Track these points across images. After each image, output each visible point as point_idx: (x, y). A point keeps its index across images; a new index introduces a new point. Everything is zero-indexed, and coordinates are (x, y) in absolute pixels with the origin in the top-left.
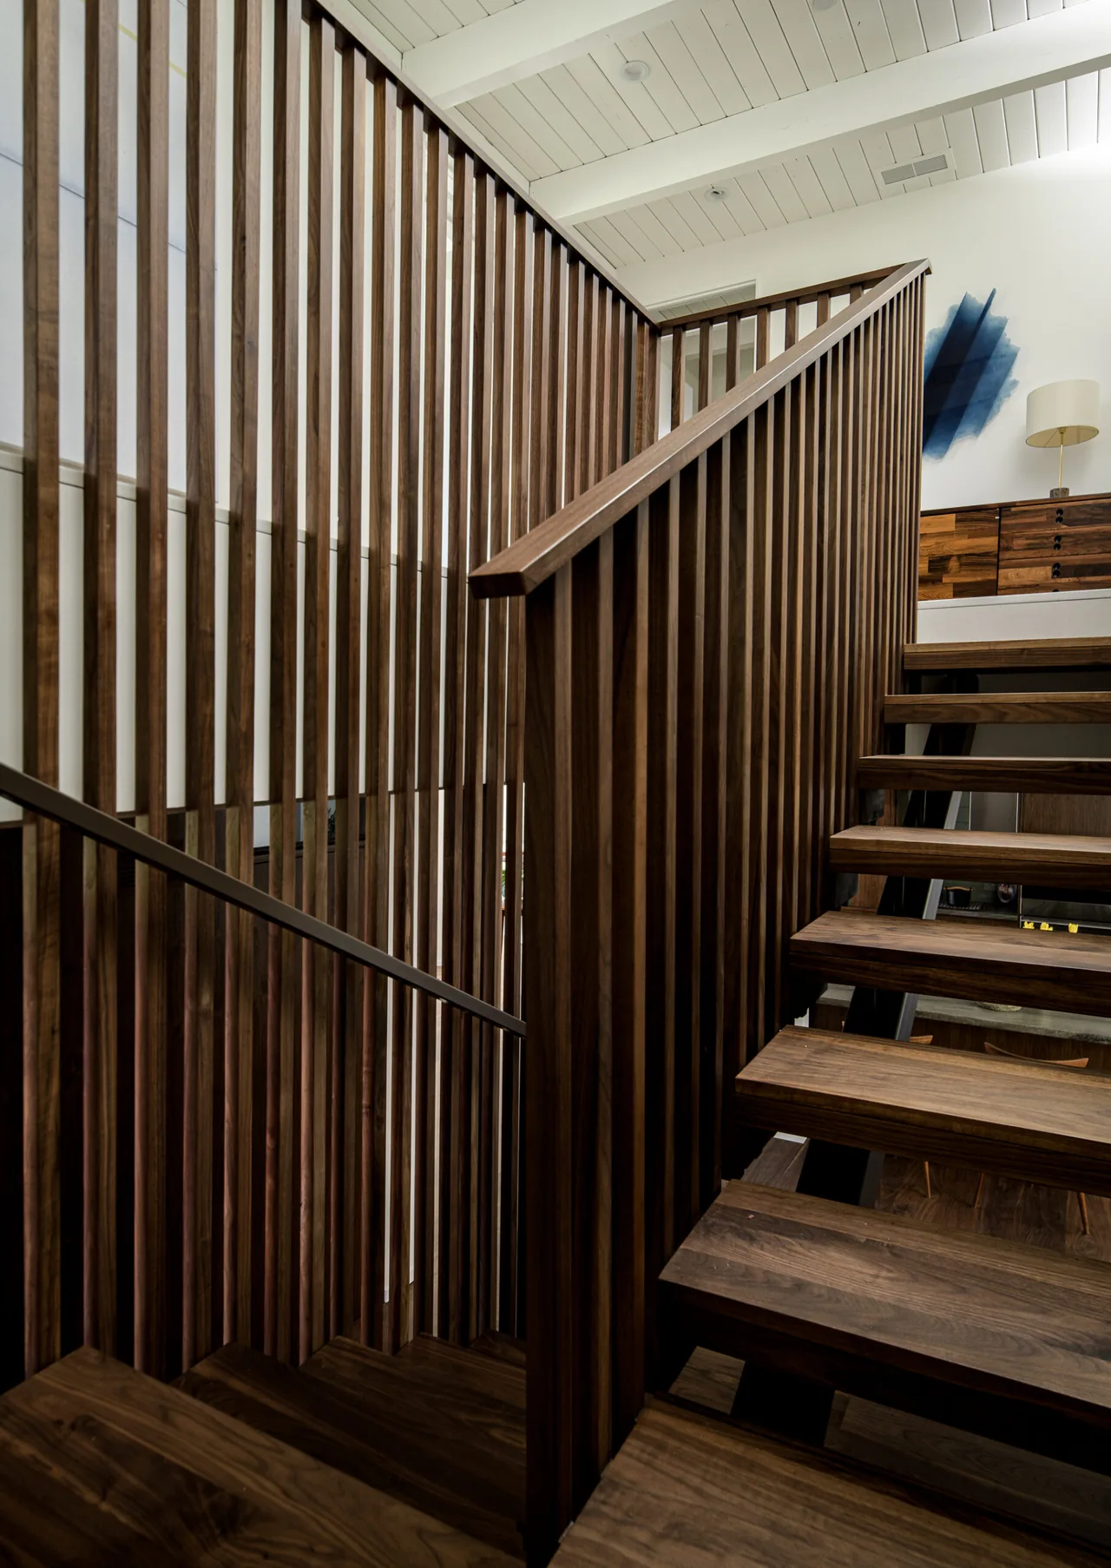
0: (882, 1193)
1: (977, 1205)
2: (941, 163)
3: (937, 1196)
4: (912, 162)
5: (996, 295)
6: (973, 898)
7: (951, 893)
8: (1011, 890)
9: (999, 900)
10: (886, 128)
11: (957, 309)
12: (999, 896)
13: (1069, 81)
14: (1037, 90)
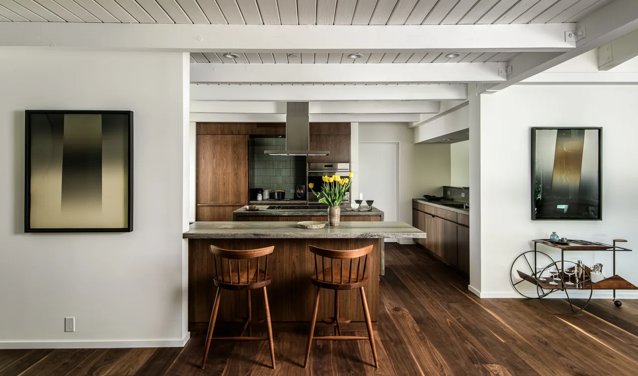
6: (286, 196)
7: (276, 194)
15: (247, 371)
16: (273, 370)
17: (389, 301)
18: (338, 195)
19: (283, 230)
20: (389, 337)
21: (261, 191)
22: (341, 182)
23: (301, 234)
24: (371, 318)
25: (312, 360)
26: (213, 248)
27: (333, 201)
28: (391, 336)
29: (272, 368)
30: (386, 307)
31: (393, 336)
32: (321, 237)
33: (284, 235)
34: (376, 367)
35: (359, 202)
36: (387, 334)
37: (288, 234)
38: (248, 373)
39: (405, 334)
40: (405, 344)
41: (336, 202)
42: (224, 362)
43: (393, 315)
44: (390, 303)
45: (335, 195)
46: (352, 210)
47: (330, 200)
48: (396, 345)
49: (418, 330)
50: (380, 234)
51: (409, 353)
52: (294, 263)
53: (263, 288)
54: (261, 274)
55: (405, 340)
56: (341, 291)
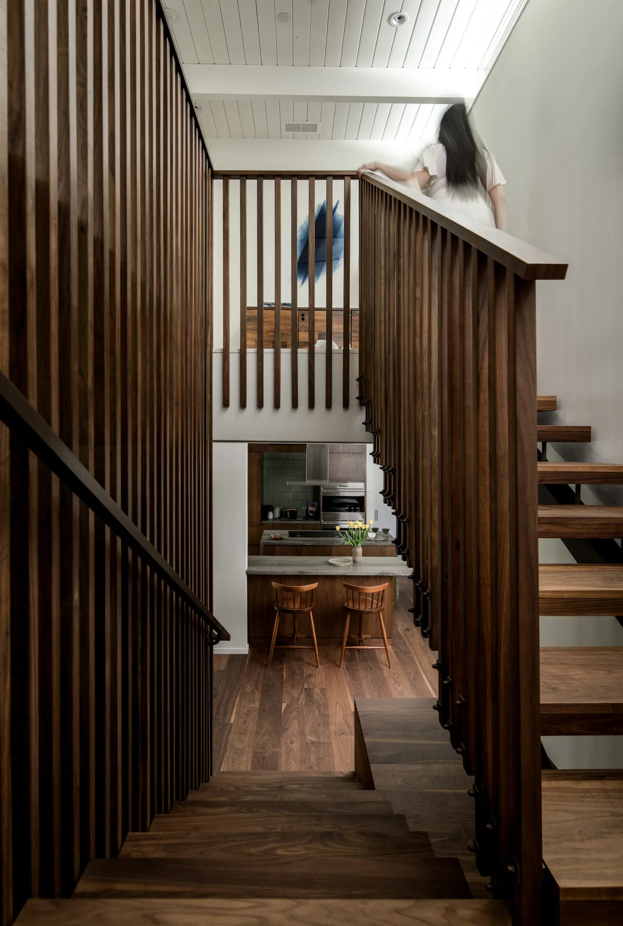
0: (296, 671)
1: (342, 666)
2: (313, 128)
3: (322, 666)
4: (302, 123)
5: (339, 204)
6: (299, 514)
7: (288, 513)
8: (314, 509)
9: (309, 514)
10: (295, 99)
11: (321, 206)
12: (309, 512)
13: (394, 104)
14: (366, 104)
15: (301, 669)
16: (318, 669)
17: (401, 623)
18: (360, 538)
19: (319, 568)
20: (400, 649)
21: (272, 509)
22: (364, 528)
23: (335, 572)
24: (387, 636)
25: (344, 664)
26: (273, 584)
27: (357, 543)
28: (401, 649)
29: (318, 667)
30: (399, 628)
31: (403, 649)
32: (349, 574)
33: (322, 573)
34: (390, 667)
35: (375, 530)
36: (399, 647)
37: (324, 571)
38: (302, 670)
39: (413, 648)
40: (412, 654)
41: (359, 544)
42: (282, 664)
43: (405, 634)
44: (402, 625)
45: (358, 538)
46: (370, 540)
47: (354, 542)
48: (405, 654)
49: (423, 645)
50: (393, 572)
51: (414, 659)
52: (327, 593)
53: (309, 612)
54: (303, 601)
55: (412, 651)
56: (366, 615)
